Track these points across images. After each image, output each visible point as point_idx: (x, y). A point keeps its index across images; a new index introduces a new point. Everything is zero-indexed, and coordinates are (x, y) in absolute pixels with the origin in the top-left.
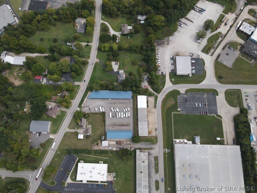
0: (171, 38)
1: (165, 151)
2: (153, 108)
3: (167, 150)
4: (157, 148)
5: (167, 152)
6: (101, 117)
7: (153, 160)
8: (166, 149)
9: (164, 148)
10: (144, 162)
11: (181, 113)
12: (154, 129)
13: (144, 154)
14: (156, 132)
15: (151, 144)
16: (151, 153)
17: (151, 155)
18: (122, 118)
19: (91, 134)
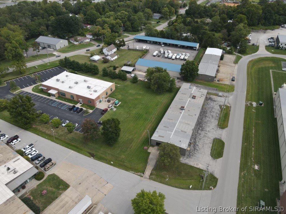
0: (269, 31)
1: (252, 105)
2: (232, 62)
5: (255, 106)
7: (217, 108)
8: (252, 101)
12: (230, 78)
13: (199, 90)
14: (233, 82)
15: (216, 90)
16: (216, 99)
17: (215, 101)
18: (173, 59)
19: (112, 61)
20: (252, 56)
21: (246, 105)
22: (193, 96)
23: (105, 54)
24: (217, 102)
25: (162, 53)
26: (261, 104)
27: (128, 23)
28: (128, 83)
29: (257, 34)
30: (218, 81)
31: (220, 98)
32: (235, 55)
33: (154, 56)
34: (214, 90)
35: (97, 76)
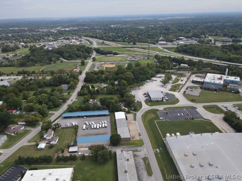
0: (141, 87)
1: (157, 151)
2: (133, 120)
3: (158, 150)
4: (145, 149)
5: (158, 152)
6: (73, 130)
7: (142, 161)
8: (156, 149)
9: (153, 148)
10: (128, 160)
11: (165, 120)
12: (138, 134)
13: (128, 153)
14: (140, 137)
15: (135, 147)
16: (138, 155)
17: (138, 156)
18: (98, 129)
19: (56, 144)
20: (141, 112)
21: (154, 153)
22: (127, 159)
23: (47, 139)
24: (140, 157)
25: (88, 125)
26: (161, 150)
27: (51, 103)
28: (79, 161)
29: (136, 91)
30: (133, 139)
31: (139, 152)
32: (132, 113)
33: (84, 129)
34: (133, 147)
35: (52, 163)
